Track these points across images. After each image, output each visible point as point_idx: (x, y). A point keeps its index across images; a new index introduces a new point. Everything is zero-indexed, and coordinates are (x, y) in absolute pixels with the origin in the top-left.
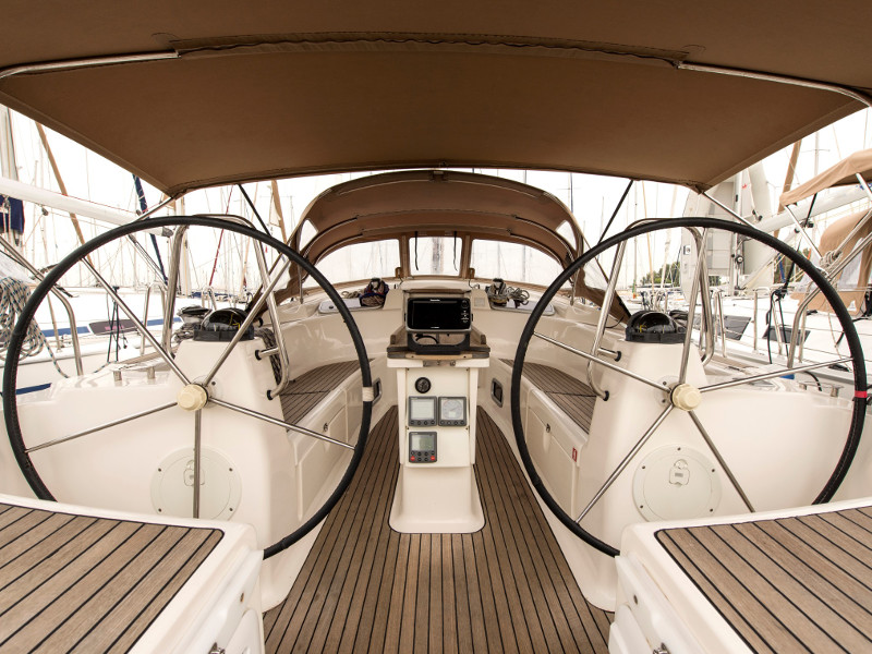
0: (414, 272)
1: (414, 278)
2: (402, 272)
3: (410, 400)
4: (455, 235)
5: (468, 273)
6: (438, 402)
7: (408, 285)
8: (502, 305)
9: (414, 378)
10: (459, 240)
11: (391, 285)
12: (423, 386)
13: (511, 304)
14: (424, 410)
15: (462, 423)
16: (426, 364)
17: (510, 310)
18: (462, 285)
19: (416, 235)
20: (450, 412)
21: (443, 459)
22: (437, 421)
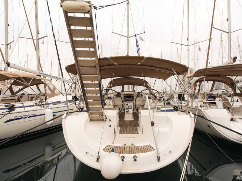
0: (124, 91)
1: (125, 92)
2: (123, 91)
3: (126, 106)
4: (132, 85)
5: (134, 91)
6: (129, 106)
7: (124, 93)
8: (139, 96)
9: (126, 104)
10: (132, 86)
11: (121, 93)
12: (127, 105)
13: (141, 96)
14: (127, 107)
15: (131, 108)
16: (128, 102)
17: (140, 97)
18: (133, 93)
19: (125, 85)
20: (130, 107)
21: (129, 112)
22: (129, 108)
